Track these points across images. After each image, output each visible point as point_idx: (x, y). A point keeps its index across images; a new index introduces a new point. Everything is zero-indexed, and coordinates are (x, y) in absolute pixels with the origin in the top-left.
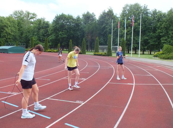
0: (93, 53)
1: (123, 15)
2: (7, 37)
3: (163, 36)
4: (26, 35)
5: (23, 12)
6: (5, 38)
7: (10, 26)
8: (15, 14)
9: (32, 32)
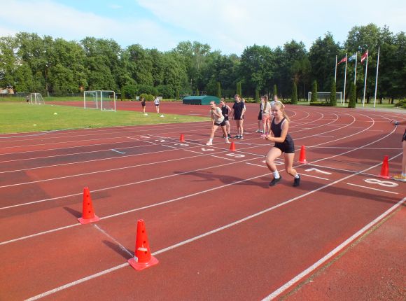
0: (309, 103)
1: (350, 44)
4: (199, 79)
5: (190, 43)
7: (176, 67)
8: (179, 48)
9: (207, 73)
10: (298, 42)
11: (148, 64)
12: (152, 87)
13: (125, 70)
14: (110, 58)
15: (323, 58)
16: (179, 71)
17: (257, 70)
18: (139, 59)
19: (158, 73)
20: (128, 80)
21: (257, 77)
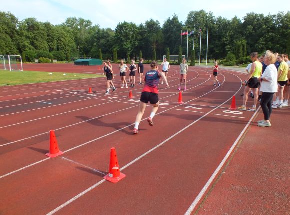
1: (189, 23)
3: (229, 44)
4: (85, 47)
5: (76, 19)
7: (66, 37)
8: (67, 22)
9: (90, 42)
10: (155, 21)
11: (43, 34)
12: (48, 53)
13: (24, 38)
14: (9, 28)
15: (172, 32)
16: (69, 40)
17: (126, 40)
18: (36, 30)
19: (52, 42)
20: (28, 47)
21: (128, 45)
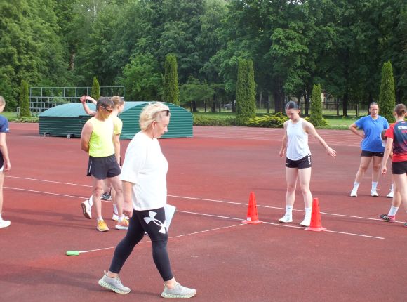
2: (20, 60)
6: (10, 67)
